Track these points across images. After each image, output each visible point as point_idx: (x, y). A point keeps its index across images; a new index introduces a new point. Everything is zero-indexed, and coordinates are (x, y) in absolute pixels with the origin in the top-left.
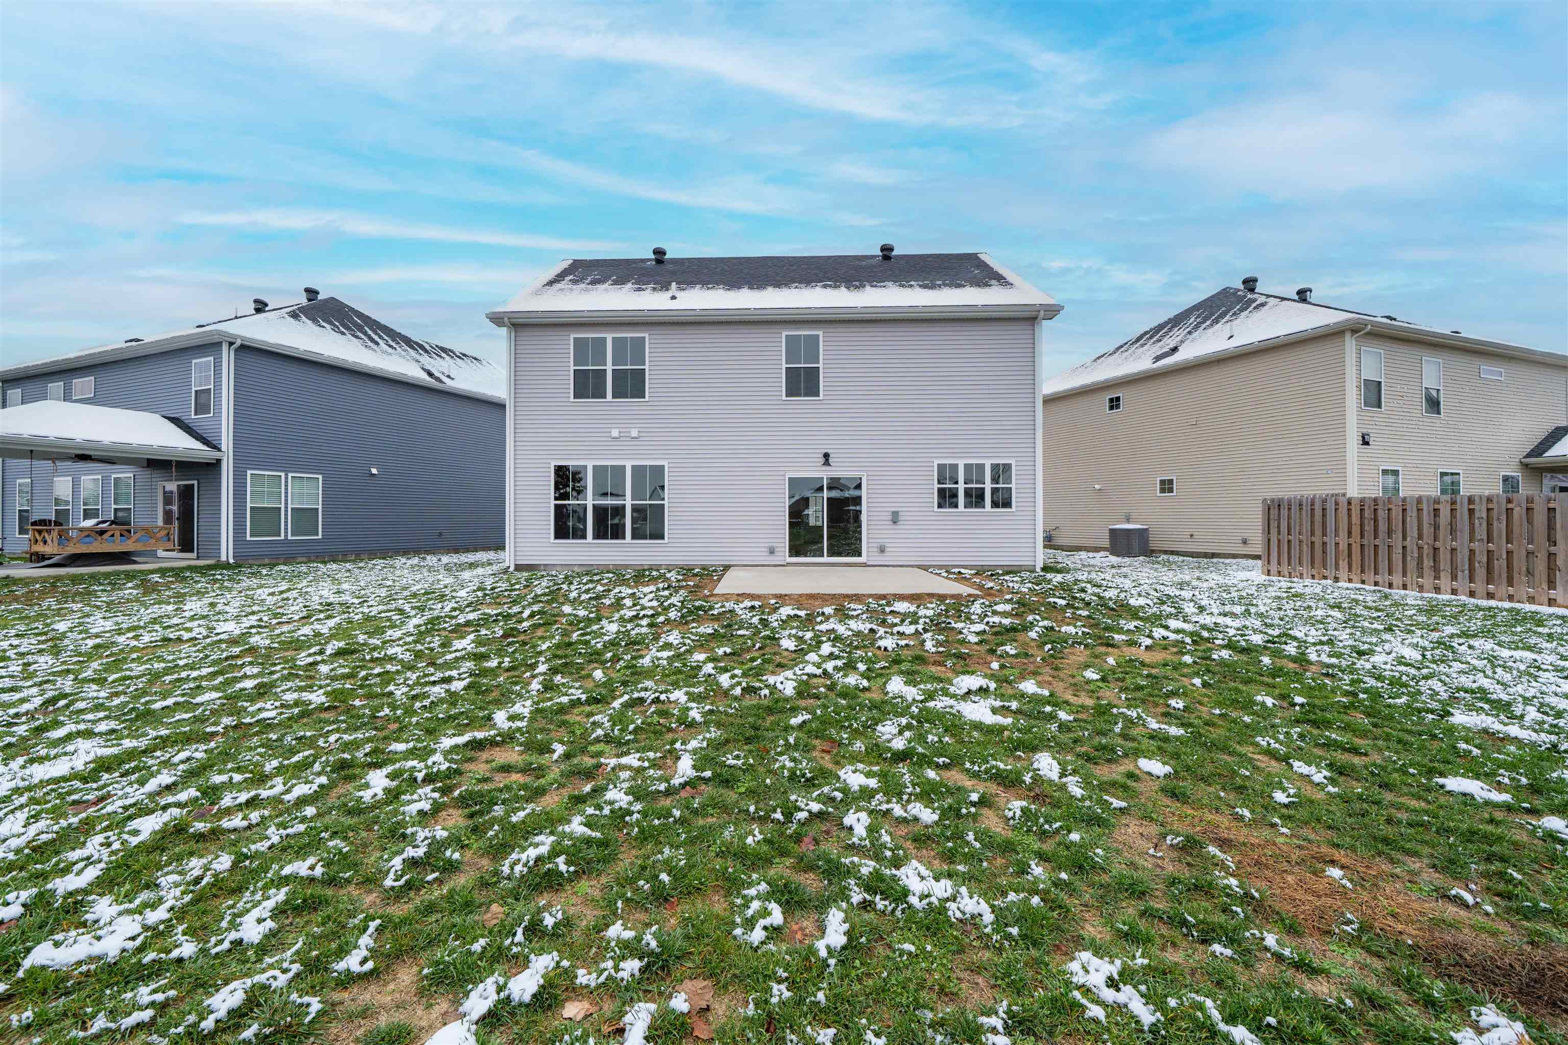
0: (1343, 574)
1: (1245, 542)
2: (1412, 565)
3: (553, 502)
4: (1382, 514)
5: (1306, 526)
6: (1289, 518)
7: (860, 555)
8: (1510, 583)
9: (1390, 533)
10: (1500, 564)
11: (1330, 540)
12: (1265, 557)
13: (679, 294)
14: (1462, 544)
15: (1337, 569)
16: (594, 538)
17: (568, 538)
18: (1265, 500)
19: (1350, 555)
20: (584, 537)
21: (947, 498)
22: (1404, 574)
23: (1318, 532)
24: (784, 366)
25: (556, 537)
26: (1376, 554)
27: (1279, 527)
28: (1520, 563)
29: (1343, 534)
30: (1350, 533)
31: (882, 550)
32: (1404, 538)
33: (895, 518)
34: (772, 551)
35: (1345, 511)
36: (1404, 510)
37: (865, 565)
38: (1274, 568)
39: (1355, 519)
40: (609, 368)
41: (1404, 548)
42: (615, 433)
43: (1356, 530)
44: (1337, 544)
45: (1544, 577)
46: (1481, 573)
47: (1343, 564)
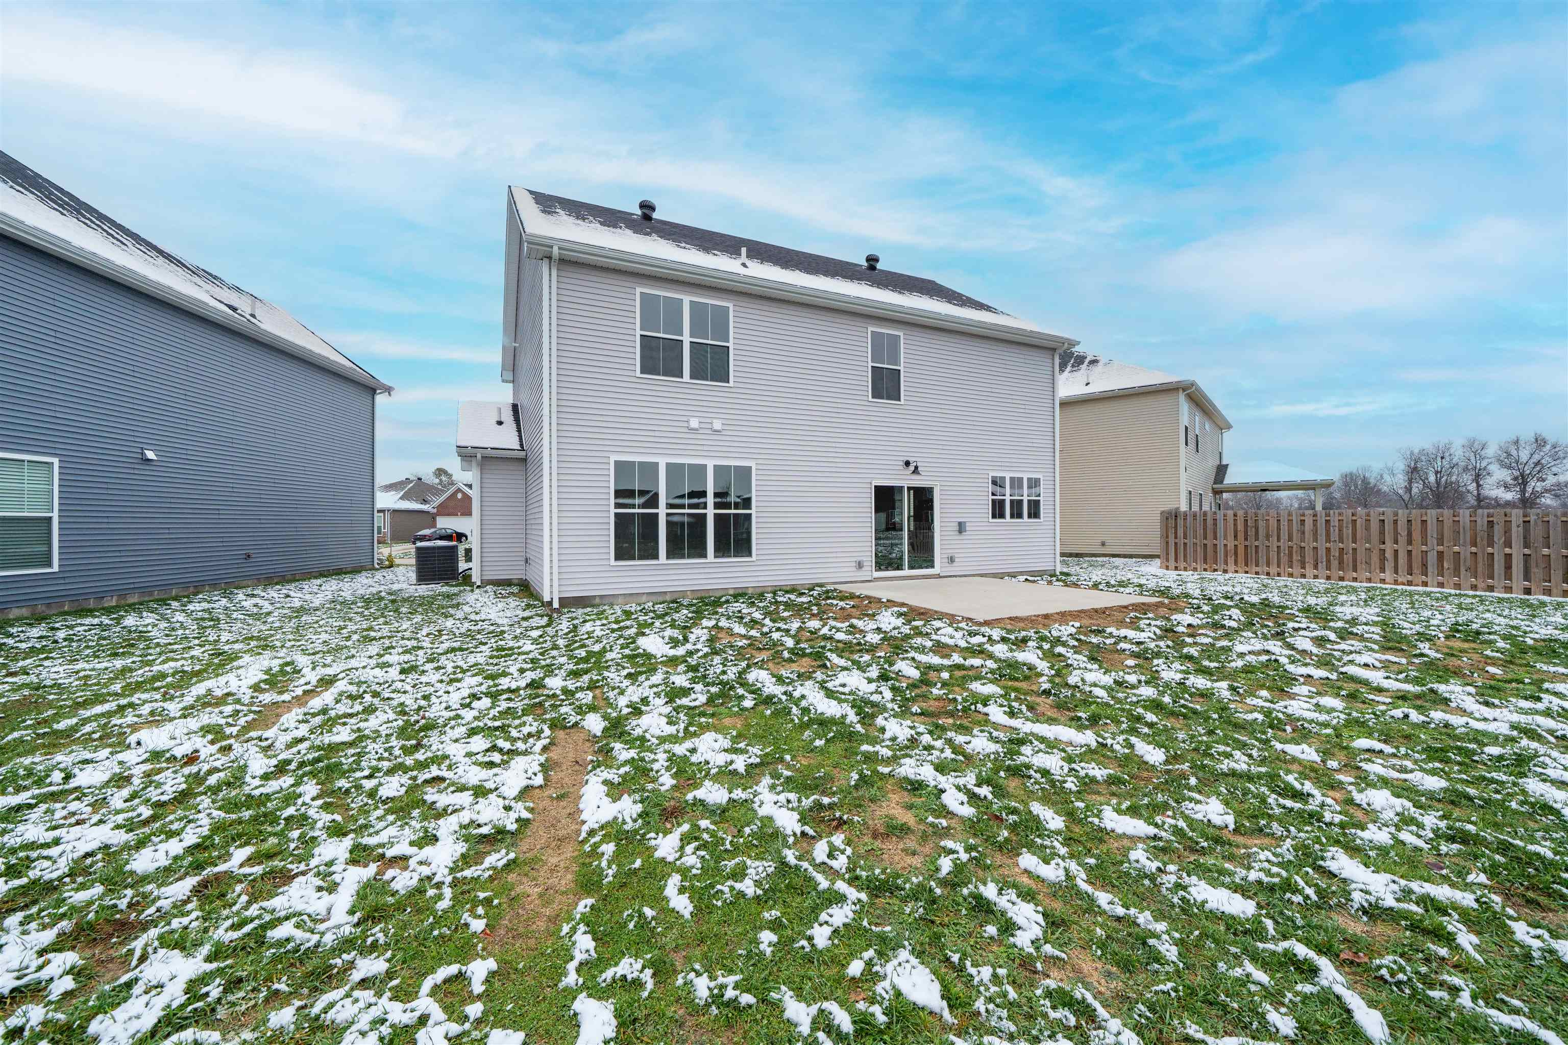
0: (1231, 567)
1: (1103, 544)
2: (1284, 559)
3: (613, 511)
4: (1261, 524)
5: (1200, 532)
6: (1185, 526)
7: (933, 567)
8: (1355, 570)
9: (1268, 537)
10: (1348, 558)
11: (1221, 542)
12: (1163, 555)
13: (749, 263)
14: (1322, 545)
15: (1226, 563)
16: (668, 558)
17: (633, 558)
18: (1162, 513)
19: (1236, 554)
20: (656, 556)
21: (998, 510)
22: (1279, 566)
23: (1210, 535)
24: (870, 364)
25: (618, 557)
26: (1257, 552)
27: (1176, 533)
28: (1361, 556)
29: (1231, 537)
30: (1236, 537)
31: (952, 560)
32: (1279, 540)
33: (961, 528)
34: (860, 565)
35: (1232, 522)
36: (1279, 521)
37: (939, 576)
38: (1172, 564)
39: (1240, 527)
40: (686, 339)
41: (1278, 547)
42: (694, 423)
43: (1241, 536)
44: (1225, 545)
45: (1378, 566)
46: (1335, 563)
47: (1231, 560)
